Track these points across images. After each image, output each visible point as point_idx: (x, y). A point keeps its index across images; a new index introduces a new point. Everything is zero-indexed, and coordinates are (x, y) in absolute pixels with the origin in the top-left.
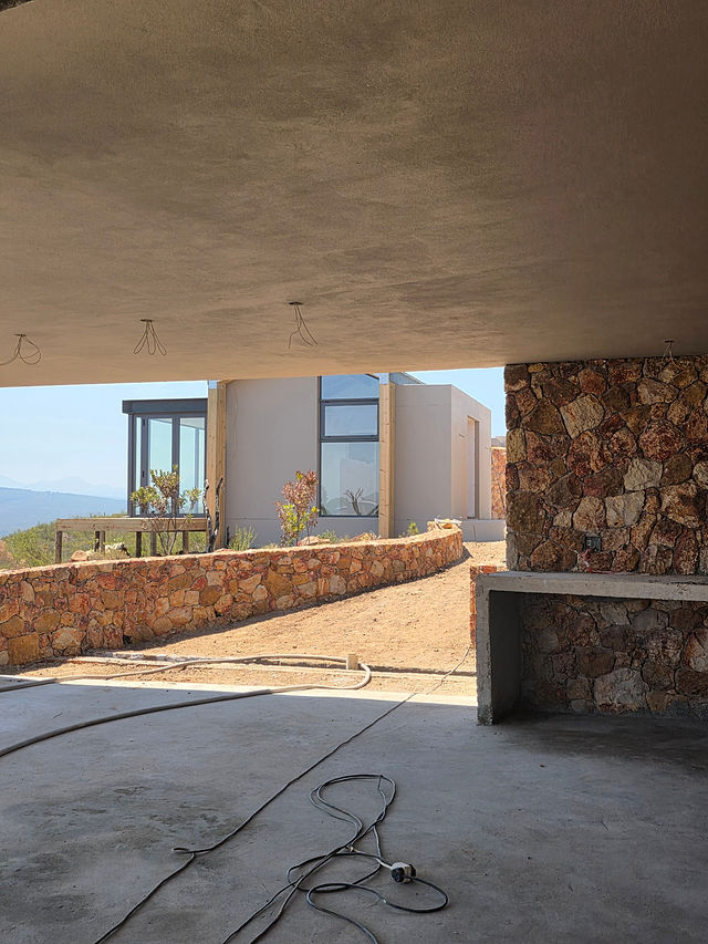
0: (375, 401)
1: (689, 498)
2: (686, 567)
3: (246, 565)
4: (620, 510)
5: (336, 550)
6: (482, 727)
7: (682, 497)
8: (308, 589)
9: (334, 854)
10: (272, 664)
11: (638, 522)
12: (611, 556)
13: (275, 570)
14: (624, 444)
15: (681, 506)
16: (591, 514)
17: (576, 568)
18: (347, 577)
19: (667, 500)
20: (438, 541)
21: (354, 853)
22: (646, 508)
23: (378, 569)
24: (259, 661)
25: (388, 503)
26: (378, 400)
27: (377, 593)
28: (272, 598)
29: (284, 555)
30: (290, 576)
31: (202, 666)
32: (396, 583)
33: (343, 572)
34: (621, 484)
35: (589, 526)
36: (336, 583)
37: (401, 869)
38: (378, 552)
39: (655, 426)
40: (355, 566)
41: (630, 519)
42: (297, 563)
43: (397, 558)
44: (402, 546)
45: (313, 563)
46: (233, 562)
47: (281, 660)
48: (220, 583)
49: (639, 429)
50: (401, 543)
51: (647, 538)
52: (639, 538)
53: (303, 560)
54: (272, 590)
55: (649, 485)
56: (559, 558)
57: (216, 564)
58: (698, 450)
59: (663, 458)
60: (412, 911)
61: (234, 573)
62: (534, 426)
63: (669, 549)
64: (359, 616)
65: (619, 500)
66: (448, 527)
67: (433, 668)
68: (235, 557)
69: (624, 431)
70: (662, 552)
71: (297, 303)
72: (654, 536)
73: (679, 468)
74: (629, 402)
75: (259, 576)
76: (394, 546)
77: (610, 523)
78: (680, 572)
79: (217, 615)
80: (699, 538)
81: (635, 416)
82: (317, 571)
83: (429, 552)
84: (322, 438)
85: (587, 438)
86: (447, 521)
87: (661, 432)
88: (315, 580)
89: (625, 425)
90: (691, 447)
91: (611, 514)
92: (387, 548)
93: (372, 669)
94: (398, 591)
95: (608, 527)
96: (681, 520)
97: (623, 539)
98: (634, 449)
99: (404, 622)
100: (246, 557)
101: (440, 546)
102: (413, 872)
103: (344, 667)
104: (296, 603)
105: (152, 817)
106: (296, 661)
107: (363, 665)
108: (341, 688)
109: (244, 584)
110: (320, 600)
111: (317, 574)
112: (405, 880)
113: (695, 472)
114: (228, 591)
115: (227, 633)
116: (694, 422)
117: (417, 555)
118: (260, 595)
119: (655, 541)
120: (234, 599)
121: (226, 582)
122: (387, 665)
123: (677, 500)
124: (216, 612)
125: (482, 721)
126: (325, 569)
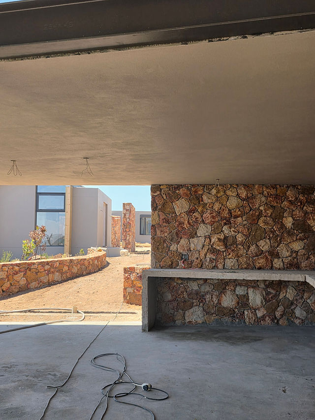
0: (64, 194)
1: (221, 239)
2: (220, 266)
3: (17, 268)
4: (196, 244)
5: (57, 261)
6: (144, 333)
7: (219, 239)
8: (45, 279)
9: (115, 383)
10: (36, 312)
11: (202, 249)
12: (192, 262)
13: (30, 270)
14: (197, 218)
15: (218, 243)
16: (185, 246)
17: (178, 267)
18: (62, 273)
19: (213, 240)
20: (99, 257)
21: (122, 382)
22: (205, 243)
23: (75, 270)
24: (30, 311)
25: (69, 240)
26: (65, 193)
27: (75, 280)
28: (28, 283)
29: (34, 264)
30: (37, 273)
31: (5, 314)
32: (82, 275)
33: (60, 271)
34: (196, 234)
35: (184, 250)
36: (57, 276)
37: (147, 385)
38: (75, 262)
39: (209, 211)
40: (66, 268)
41: (199, 248)
42: (40, 267)
43: (83, 264)
44: (85, 259)
45: (47, 267)
46: (11, 267)
47: (41, 311)
48: (5, 277)
49: (203, 212)
50: (85, 258)
51: (206, 255)
52: (202, 255)
53: (43, 266)
54: (28, 280)
55: (206, 234)
56: (172, 263)
57: (3, 267)
58: (225, 221)
59: (212, 224)
60: (157, 400)
61: (11, 272)
62: (163, 210)
63: (214, 259)
64: (70, 290)
65: (195, 240)
66: (100, 251)
67: (109, 311)
68: (12, 265)
69: (197, 213)
70: (211, 261)
71: (87, 158)
72: (208, 254)
73: (217, 228)
74: (199, 202)
75: (22, 274)
76: (82, 259)
77: (192, 249)
78: (218, 268)
79: (3, 291)
80: (225, 255)
81: (201, 207)
82: (49, 271)
83: (96, 262)
84: (37, 210)
85: (183, 215)
86: (100, 248)
87: (211, 213)
88: (48, 274)
89: (197, 211)
90: (222, 219)
91: (192, 246)
92: (79, 260)
93: (85, 313)
94: (85, 279)
95: (191, 251)
96: (218, 248)
97: (197, 255)
98: (201, 220)
99: (92, 292)
100: (17, 265)
101: (100, 259)
102: (151, 386)
103: (71, 312)
104: (39, 286)
105: (27, 376)
106: (47, 311)
107: (79, 311)
108: (73, 321)
109: (16, 277)
110: (50, 284)
111: (49, 272)
112: (149, 389)
113: (223, 229)
114: (8, 280)
115: (9, 300)
116: (223, 210)
117: (91, 263)
118: (23, 282)
119: (209, 256)
120: (11, 284)
121: (7, 277)
122: (89, 311)
123: (217, 240)
124: (2, 290)
125: (144, 330)
126: (52, 270)
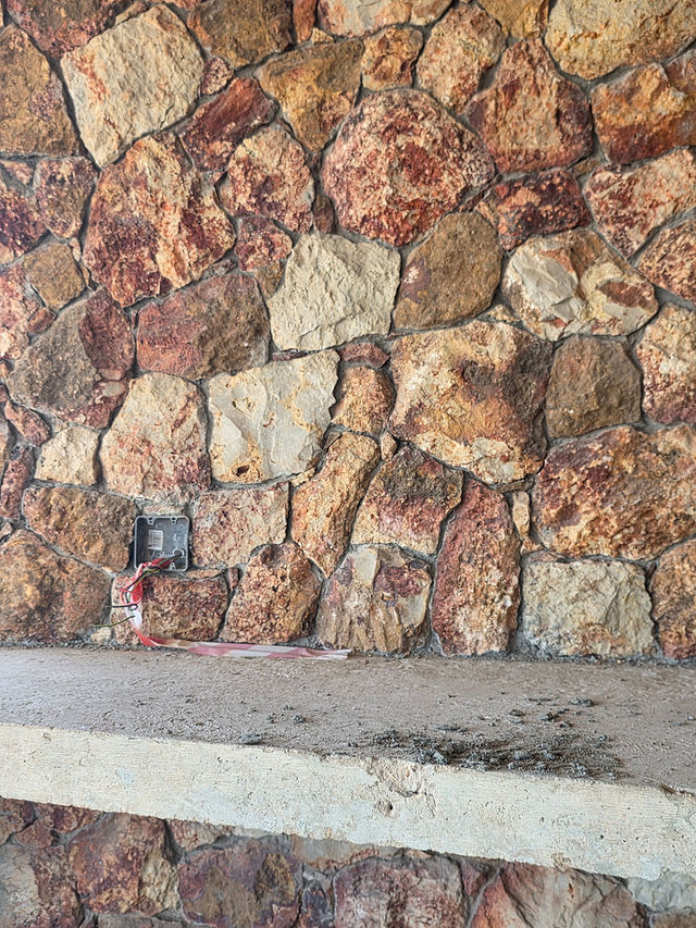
1: (487, 372)
2: (477, 628)
4: (255, 419)
7: (467, 372)
11: (316, 466)
12: (227, 583)
14: (269, 184)
15: (459, 405)
16: (159, 438)
17: (102, 634)
19: (411, 382)
22: (341, 415)
34: (259, 328)
35: (149, 479)
39: (374, 110)
41: (288, 452)
49: (324, 125)
51: (344, 523)
52: (315, 524)
55: (354, 329)
56: (49, 597)
58: (524, 197)
59: (404, 235)
63: (416, 561)
65: (249, 388)
69: (273, 133)
70: (393, 575)
72: (366, 513)
73: (455, 265)
74: (289, 29)
77: (222, 469)
78: (451, 639)
80: (521, 519)
81: (307, 78)
85: (144, 162)
87: (394, 130)
89: (273, 116)
90: (499, 182)
91: (227, 446)
95: (214, 484)
96: (458, 455)
97: (264, 526)
98: (305, 198)
113: (511, 277)
116: (512, 88)
119: (375, 531)
123: (446, 380)
